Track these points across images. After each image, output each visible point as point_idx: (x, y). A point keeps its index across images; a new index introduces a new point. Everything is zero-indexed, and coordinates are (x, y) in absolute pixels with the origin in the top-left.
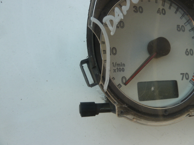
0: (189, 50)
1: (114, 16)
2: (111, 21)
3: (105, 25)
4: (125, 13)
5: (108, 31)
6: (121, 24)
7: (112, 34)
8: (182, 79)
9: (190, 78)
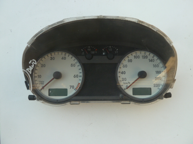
0: (76, 75)
1: (29, 68)
2: (29, 70)
3: (27, 71)
4: (33, 67)
5: (29, 73)
6: (33, 71)
7: (30, 73)
8: (70, 88)
9: (75, 88)
